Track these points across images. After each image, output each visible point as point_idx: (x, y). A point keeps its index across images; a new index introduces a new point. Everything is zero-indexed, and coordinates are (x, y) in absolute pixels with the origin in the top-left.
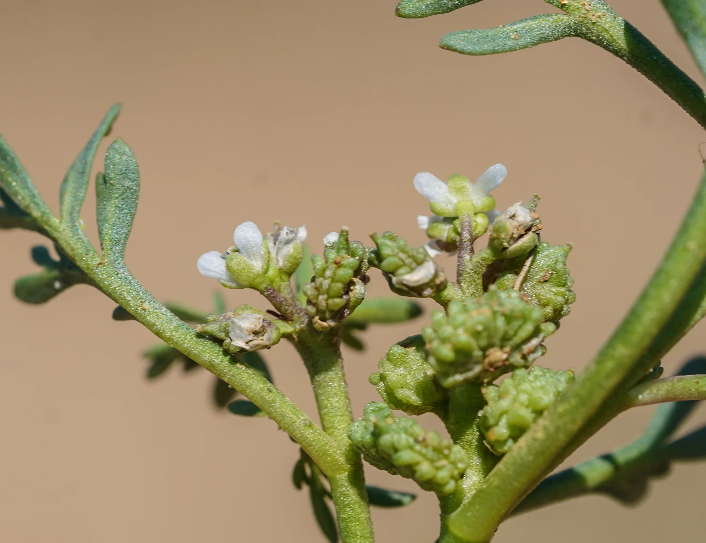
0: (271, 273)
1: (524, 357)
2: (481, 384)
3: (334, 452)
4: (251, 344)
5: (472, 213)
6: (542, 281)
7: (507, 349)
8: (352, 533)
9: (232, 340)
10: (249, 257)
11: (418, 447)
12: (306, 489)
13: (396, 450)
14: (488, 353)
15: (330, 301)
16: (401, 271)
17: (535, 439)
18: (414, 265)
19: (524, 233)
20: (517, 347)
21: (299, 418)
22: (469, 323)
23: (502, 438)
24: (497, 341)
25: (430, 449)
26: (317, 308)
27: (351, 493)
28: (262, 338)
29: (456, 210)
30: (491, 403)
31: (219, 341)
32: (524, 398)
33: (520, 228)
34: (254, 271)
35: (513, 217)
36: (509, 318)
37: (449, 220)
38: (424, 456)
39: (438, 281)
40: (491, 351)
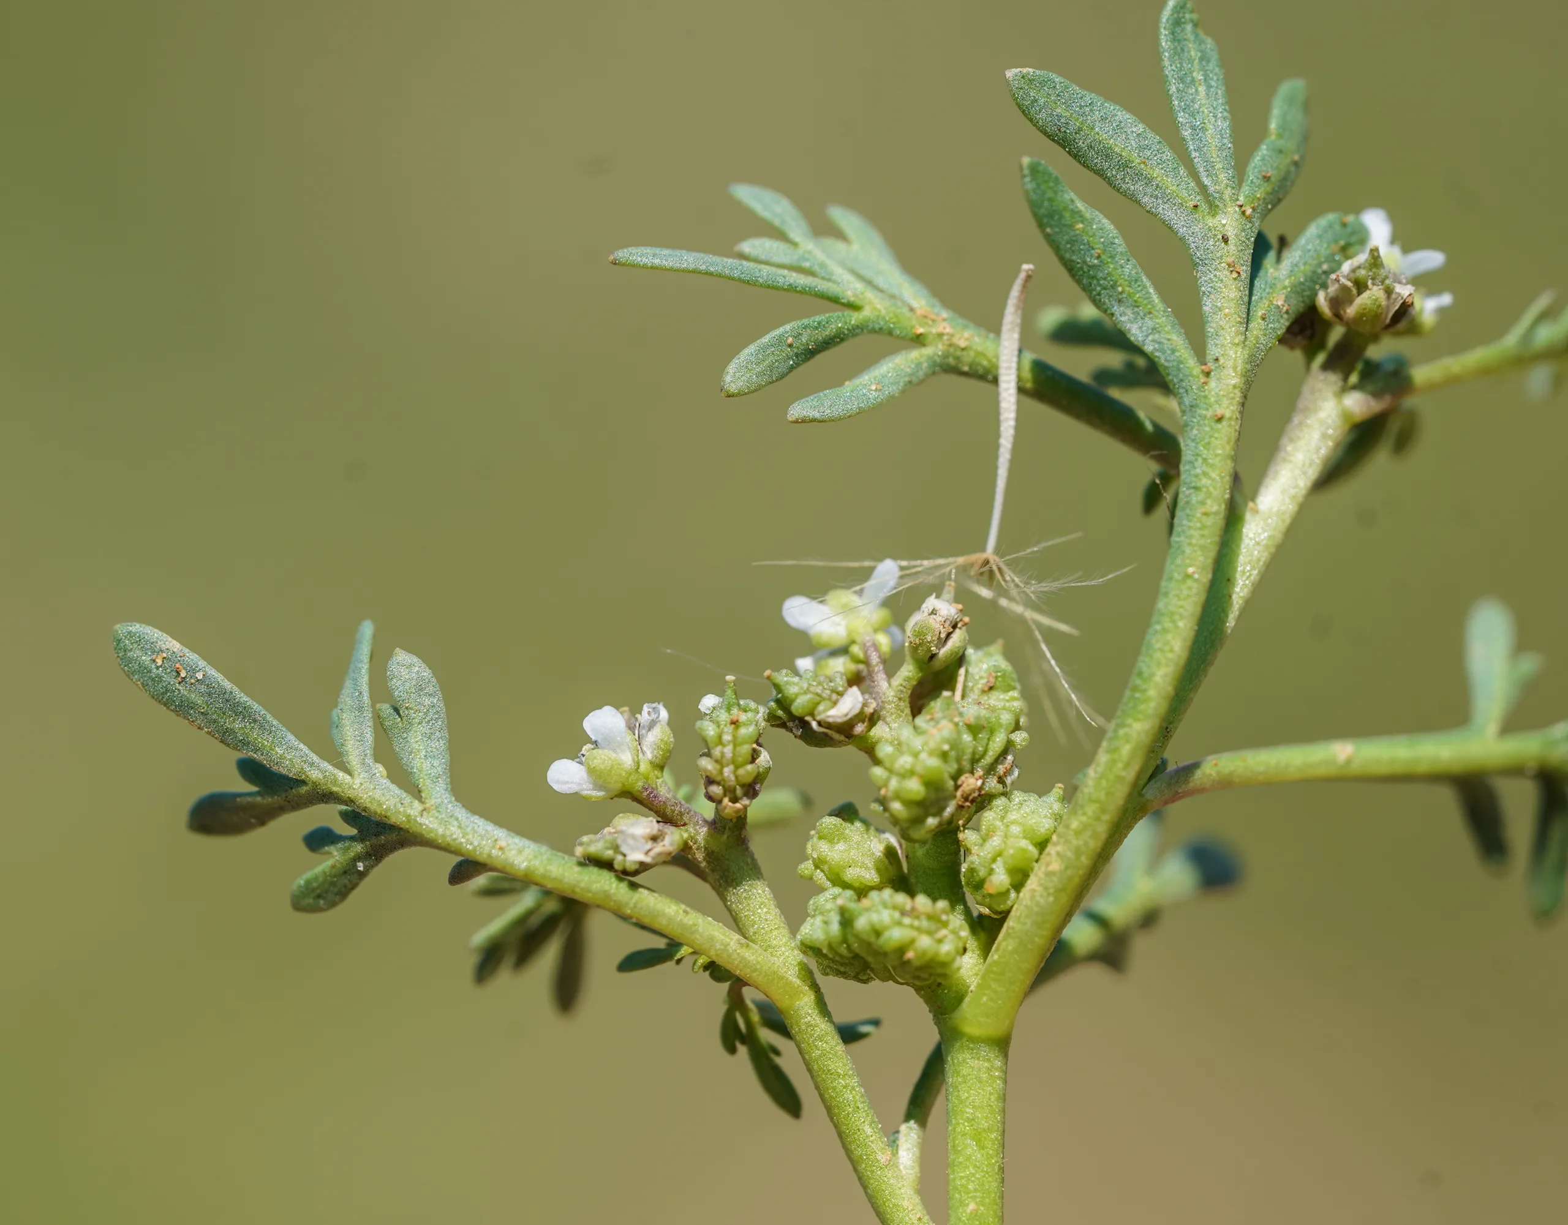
0: (644, 767)
1: (1001, 780)
2: (957, 829)
3: (786, 972)
4: (652, 853)
5: (870, 630)
6: (986, 689)
7: (980, 772)
8: (831, 1074)
9: (625, 855)
10: (615, 751)
11: (907, 921)
12: (742, 1050)
13: (878, 933)
14: (959, 782)
15: (741, 772)
16: (821, 708)
17: (1049, 874)
18: (834, 697)
19: (952, 630)
20: (991, 769)
21: (732, 939)
22: (932, 745)
23: (1003, 889)
24: (966, 765)
25: (923, 917)
26: (724, 787)
27: (818, 1022)
28: (662, 844)
29: (849, 633)
30: (975, 850)
31: (606, 865)
32: (1015, 829)
33: (947, 625)
34: (625, 766)
35: (933, 612)
36: (974, 729)
37: (843, 650)
38: (919, 930)
39: (869, 710)
40: (963, 778)
